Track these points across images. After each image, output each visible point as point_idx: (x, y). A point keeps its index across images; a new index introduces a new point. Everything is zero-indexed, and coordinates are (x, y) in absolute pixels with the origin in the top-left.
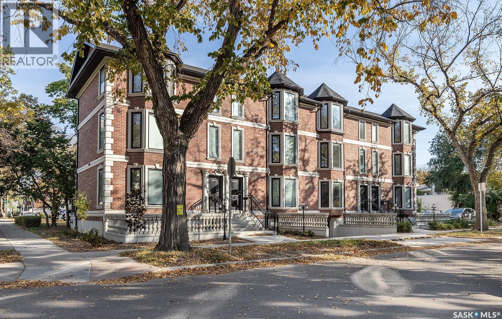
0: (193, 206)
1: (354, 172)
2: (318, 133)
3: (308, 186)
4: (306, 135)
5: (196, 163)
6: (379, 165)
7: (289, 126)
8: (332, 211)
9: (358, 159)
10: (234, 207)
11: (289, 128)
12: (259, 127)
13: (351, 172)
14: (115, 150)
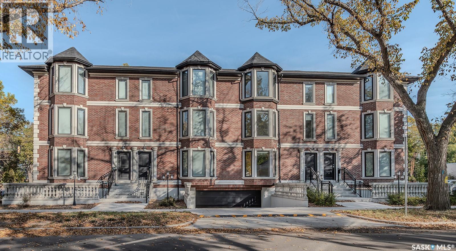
0: (103, 177)
1: (294, 138)
2: (242, 103)
3: (227, 156)
4: (225, 107)
5: (104, 142)
6: (336, 128)
7: (196, 100)
8: (255, 181)
9: (302, 124)
10: (142, 178)
11: (197, 102)
12: (167, 106)
13: (290, 139)
14: (41, 137)
